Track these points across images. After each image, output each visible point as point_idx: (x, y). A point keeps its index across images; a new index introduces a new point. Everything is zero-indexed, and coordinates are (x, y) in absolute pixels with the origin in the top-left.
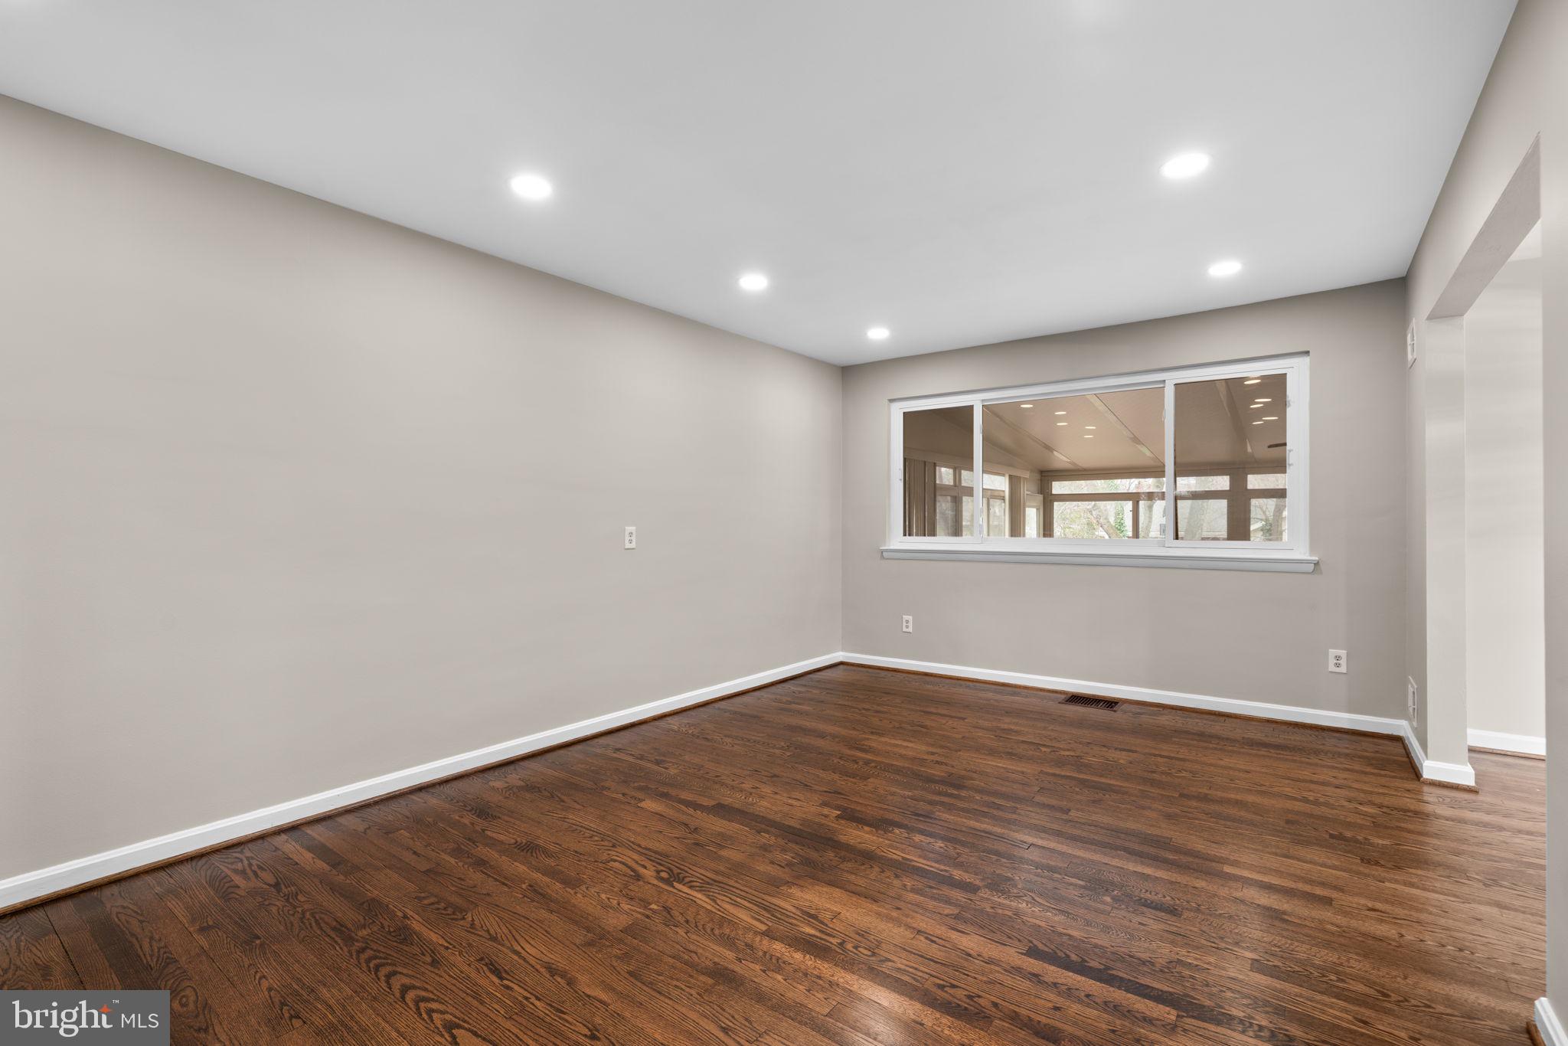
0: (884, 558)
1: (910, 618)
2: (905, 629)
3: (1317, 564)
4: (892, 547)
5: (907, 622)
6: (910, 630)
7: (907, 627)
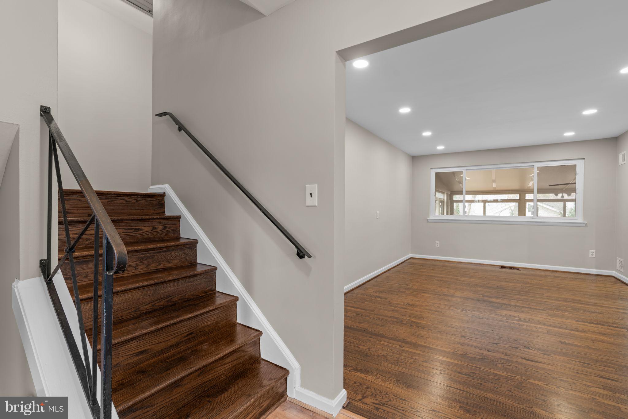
0: (429, 222)
1: (438, 242)
2: (436, 246)
3: (586, 224)
4: (431, 218)
5: (437, 243)
6: (438, 246)
7: (437, 245)
